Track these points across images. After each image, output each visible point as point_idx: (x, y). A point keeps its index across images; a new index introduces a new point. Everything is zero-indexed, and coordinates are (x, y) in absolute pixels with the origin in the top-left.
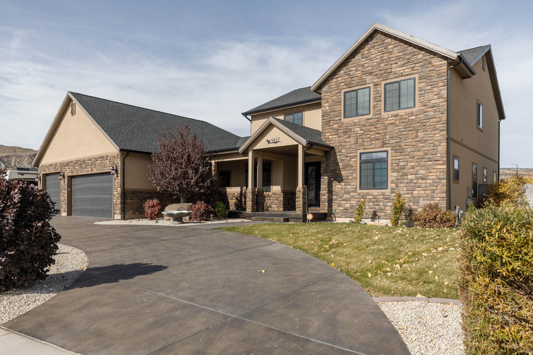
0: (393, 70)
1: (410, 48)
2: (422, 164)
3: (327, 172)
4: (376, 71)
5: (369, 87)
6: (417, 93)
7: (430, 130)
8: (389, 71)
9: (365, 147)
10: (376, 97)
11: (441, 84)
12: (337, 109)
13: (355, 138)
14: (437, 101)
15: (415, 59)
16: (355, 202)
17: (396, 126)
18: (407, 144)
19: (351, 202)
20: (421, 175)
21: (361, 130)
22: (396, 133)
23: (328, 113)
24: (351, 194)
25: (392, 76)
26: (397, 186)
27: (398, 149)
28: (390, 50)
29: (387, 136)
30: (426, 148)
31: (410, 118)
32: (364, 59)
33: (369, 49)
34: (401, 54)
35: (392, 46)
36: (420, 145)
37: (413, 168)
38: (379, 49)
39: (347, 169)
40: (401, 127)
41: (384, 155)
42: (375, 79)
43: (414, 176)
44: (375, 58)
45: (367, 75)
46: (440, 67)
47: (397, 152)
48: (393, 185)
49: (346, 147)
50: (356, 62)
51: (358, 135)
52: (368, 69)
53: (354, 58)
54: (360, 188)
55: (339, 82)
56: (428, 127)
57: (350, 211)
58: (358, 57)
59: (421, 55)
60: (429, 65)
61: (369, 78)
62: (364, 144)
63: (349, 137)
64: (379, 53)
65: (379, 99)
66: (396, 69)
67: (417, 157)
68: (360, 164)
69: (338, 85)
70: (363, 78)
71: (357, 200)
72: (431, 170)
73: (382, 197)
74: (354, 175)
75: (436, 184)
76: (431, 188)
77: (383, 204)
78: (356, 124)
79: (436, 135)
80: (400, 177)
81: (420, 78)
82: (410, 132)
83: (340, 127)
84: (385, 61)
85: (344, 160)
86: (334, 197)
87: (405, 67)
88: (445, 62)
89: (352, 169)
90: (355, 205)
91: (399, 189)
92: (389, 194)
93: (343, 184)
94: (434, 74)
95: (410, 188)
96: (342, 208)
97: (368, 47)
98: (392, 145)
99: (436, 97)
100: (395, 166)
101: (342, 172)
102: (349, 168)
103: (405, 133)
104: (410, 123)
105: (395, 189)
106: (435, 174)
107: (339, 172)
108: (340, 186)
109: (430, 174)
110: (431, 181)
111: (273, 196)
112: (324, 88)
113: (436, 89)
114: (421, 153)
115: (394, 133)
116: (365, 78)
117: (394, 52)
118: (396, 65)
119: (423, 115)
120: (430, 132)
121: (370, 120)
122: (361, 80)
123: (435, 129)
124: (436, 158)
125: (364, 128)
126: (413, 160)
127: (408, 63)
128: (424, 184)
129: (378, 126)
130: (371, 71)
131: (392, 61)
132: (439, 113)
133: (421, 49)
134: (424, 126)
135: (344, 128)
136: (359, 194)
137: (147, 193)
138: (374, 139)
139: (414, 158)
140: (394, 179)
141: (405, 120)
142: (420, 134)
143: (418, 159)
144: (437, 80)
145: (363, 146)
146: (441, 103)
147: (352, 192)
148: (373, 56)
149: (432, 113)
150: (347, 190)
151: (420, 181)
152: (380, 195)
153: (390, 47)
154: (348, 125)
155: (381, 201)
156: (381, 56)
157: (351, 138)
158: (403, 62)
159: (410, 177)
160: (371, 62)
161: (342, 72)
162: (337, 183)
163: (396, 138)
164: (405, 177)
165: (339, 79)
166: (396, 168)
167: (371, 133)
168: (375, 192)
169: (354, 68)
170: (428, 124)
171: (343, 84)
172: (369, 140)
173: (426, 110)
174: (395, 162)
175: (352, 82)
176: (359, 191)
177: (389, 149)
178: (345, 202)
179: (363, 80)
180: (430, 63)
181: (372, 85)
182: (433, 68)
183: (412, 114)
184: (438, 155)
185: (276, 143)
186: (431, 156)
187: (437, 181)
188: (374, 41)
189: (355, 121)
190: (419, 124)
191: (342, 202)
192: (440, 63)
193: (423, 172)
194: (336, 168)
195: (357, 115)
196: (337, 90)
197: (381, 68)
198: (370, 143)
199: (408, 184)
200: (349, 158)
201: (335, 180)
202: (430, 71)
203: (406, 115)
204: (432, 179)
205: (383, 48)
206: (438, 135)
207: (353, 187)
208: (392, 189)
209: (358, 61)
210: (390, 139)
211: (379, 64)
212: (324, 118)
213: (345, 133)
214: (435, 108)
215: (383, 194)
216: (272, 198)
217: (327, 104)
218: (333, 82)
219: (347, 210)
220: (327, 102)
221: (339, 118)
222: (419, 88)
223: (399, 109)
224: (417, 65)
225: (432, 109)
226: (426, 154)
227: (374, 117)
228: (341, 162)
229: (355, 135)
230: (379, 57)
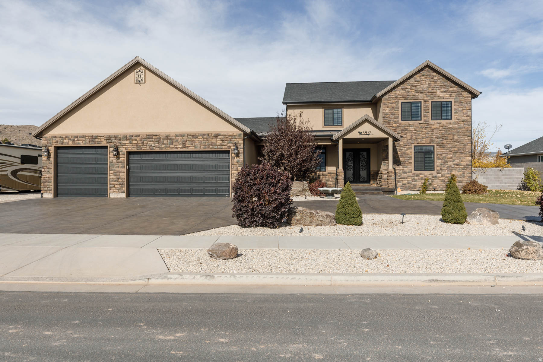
0: (437, 94)
1: (448, 82)
2: (457, 155)
4: (426, 92)
5: (421, 102)
6: (453, 111)
7: (462, 135)
8: (434, 93)
9: (418, 142)
10: (426, 109)
11: (468, 108)
12: (396, 113)
13: (410, 135)
14: (466, 118)
15: (452, 89)
16: (411, 179)
17: (440, 130)
18: (447, 142)
19: (408, 179)
20: (456, 163)
21: (415, 130)
22: (440, 135)
23: (389, 115)
24: (408, 174)
25: (437, 97)
26: (441, 169)
27: (441, 145)
29: (434, 136)
30: (460, 146)
31: (449, 126)
32: (417, 82)
33: (420, 76)
34: (442, 84)
35: (437, 78)
36: (456, 144)
37: (451, 158)
38: (427, 78)
39: (404, 156)
40: (444, 131)
41: (432, 149)
42: (425, 97)
43: (452, 163)
44: (425, 84)
45: (419, 93)
46: (467, 98)
47: (440, 147)
48: (439, 168)
49: (404, 141)
50: (410, 83)
51: (413, 133)
52: (419, 89)
53: (409, 80)
54: (414, 170)
55: (397, 94)
56: (460, 133)
57: (407, 186)
58: (412, 80)
59: (455, 88)
60: (461, 95)
61: (420, 96)
62: (417, 140)
63: (406, 134)
64: (428, 81)
65: (428, 111)
66: (439, 93)
67: (454, 151)
68: (414, 153)
69: (396, 96)
70: (416, 95)
71: (413, 178)
72: (463, 160)
73: (431, 176)
74: (410, 161)
75: (466, 168)
76: (462, 170)
77: (432, 181)
78: (410, 125)
79: (465, 139)
80: (443, 163)
81: (455, 102)
82: (449, 135)
83: (398, 126)
84: (432, 87)
85: (402, 150)
87: (445, 94)
88: (470, 95)
90: (411, 181)
91: (442, 171)
92: (436, 174)
93: (401, 167)
94: (464, 101)
95: (450, 170)
96: (401, 184)
97: (419, 74)
98: (437, 142)
99: (465, 115)
100: (439, 156)
101: (400, 158)
102: (406, 156)
103: (446, 135)
104: (449, 129)
105: (440, 171)
106: (465, 162)
107: (398, 158)
108: (399, 168)
109: (462, 162)
110: (462, 166)
111: (328, 175)
112: (385, 97)
113: (465, 111)
114: (456, 149)
115: (438, 134)
116: (418, 95)
117: (438, 82)
118: (439, 91)
119: (457, 126)
120: (461, 137)
121: (422, 124)
123: (465, 135)
124: (466, 153)
125: (417, 129)
126: (451, 153)
127: (448, 91)
128: (458, 168)
129: (428, 129)
130: (422, 91)
131: (437, 88)
132: (467, 125)
134: (458, 132)
135: (402, 127)
136: (414, 174)
138: (425, 137)
139: (452, 151)
140: (439, 165)
141: (446, 127)
142: (456, 137)
144: (466, 105)
147: (409, 172)
148: (423, 81)
149: (463, 125)
150: (404, 171)
151: (456, 166)
152: (430, 175)
153: (435, 78)
154: (405, 126)
155: (430, 178)
156: (429, 83)
157: (407, 135)
158: (444, 90)
159: (449, 163)
160: (422, 85)
161: (400, 87)
162: (396, 166)
163: (440, 138)
164: (446, 163)
165: (397, 92)
166: (440, 157)
167: (422, 133)
168: (426, 173)
169: (409, 87)
170: (461, 131)
171: (401, 96)
172: (421, 137)
173: (459, 122)
174: (440, 153)
175: (408, 96)
176: (413, 172)
177: (435, 145)
178: (403, 179)
179: (416, 96)
180: (461, 94)
181: (422, 101)
182: (463, 98)
183: (450, 124)
184: (467, 151)
185: (367, 134)
186: (463, 151)
187: (466, 166)
188: (424, 71)
189: (411, 123)
190: (455, 131)
191: (401, 179)
192: (467, 95)
193: (458, 161)
194: (396, 155)
195: (411, 120)
196: (396, 100)
197: (429, 91)
198: (422, 140)
199: (448, 168)
200: (406, 149)
203: (446, 124)
204: (463, 165)
205: (430, 78)
206: (467, 139)
207: (409, 169)
208: (438, 171)
209: (413, 83)
210: (436, 138)
211: (428, 88)
212: (385, 118)
213: (402, 131)
214: (464, 122)
215: (432, 174)
216: (327, 177)
217: (388, 109)
219: (404, 185)
220: (388, 107)
221: (398, 120)
222: (454, 108)
223: (442, 120)
224: (453, 94)
225: (463, 122)
226: (459, 150)
227: (424, 123)
228: (400, 151)
229: (411, 133)
230: (428, 83)
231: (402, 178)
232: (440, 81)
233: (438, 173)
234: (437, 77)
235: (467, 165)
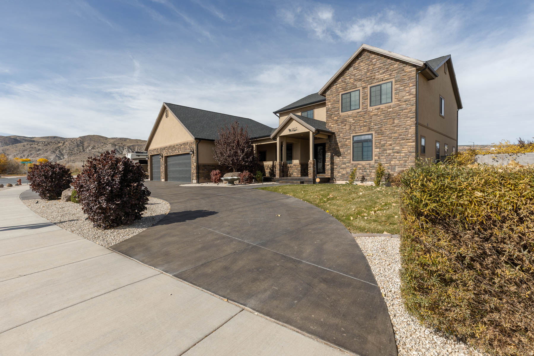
0: (376, 77)
1: (388, 60)
2: (397, 142)
3: (330, 150)
4: (364, 78)
5: (359, 90)
6: (394, 92)
7: (403, 118)
8: (373, 77)
9: (356, 132)
10: (364, 96)
11: (411, 85)
12: (336, 107)
13: (349, 126)
14: (409, 97)
15: (392, 68)
16: (349, 170)
17: (378, 116)
18: (387, 128)
19: (347, 170)
20: (396, 150)
22: (379, 121)
23: (331, 110)
24: (347, 164)
25: (375, 81)
26: (379, 158)
27: (380, 133)
28: (374, 63)
29: (372, 124)
30: (400, 131)
31: (389, 110)
32: (356, 71)
33: (359, 63)
34: (382, 65)
36: (396, 129)
37: (391, 145)
38: (367, 63)
39: (344, 147)
40: (382, 117)
41: (370, 137)
42: (363, 84)
43: (391, 151)
44: (363, 69)
45: (358, 81)
46: (411, 72)
47: (379, 135)
48: (377, 158)
49: (343, 132)
50: (349, 73)
51: (351, 123)
52: (358, 77)
53: (348, 70)
54: (353, 160)
55: (338, 87)
56: (401, 116)
57: (346, 176)
58: (351, 69)
59: (396, 65)
60: (403, 72)
61: (358, 84)
63: (345, 125)
64: (367, 66)
65: (366, 98)
66: (378, 76)
67: (394, 137)
68: (353, 143)
69: (337, 90)
71: (351, 168)
72: (404, 147)
73: (368, 166)
74: (349, 151)
75: (407, 156)
76: (403, 159)
77: (369, 171)
78: (350, 116)
79: (408, 121)
80: (381, 152)
81: (396, 81)
82: (388, 120)
83: (339, 118)
84: (370, 71)
85: (341, 141)
86: (335, 167)
87: (385, 74)
88: (415, 68)
89: (347, 147)
90: (349, 172)
91: (380, 160)
92: (374, 164)
93: (341, 158)
94: (406, 78)
95: (388, 159)
96: (341, 174)
98: (376, 130)
99: (407, 94)
100: (377, 144)
101: (340, 150)
102: (345, 147)
103: (385, 121)
104: (389, 113)
105: (378, 160)
106: (407, 149)
107: (338, 150)
108: (339, 159)
109: (403, 149)
110: (404, 154)
111: (294, 166)
112: (327, 92)
113: (407, 89)
114: (396, 135)
115: (377, 121)
116: (356, 83)
117: (377, 64)
118: (378, 73)
119: (398, 108)
120: (403, 120)
121: (360, 113)
122: (353, 85)
123: (407, 117)
124: (408, 138)
125: (355, 119)
126: (390, 139)
127: (387, 71)
128: (399, 156)
129: (365, 117)
130: (360, 79)
131: (375, 70)
132: (410, 105)
133: (397, 60)
134: (399, 115)
135: (342, 119)
136: (352, 164)
137: (212, 166)
138: (363, 126)
139: (391, 138)
140: (377, 153)
141: (385, 112)
142: (396, 121)
143: (394, 138)
144: (408, 82)
145: (355, 131)
146: (411, 99)
147: (347, 163)
148: (361, 68)
149: (405, 106)
150: (344, 161)
151: (396, 154)
153: (374, 61)
154: (344, 117)
155: (367, 169)
156: (368, 67)
158: (384, 71)
159: (388, 152)
160: (360, 72)
161: (340, 80)
162: (337, 157)
163: (378, 125)
164: (385, 152)
165: (338, 85)
166: (378, 145)
167: (361, 122)
168: (363, 163)
169: (349, 77)
170: (402, 113)
171: (341, 89)
172: (359, 127)
173: (400, 104)
174: (378, 142)
175: (347, 87)
176: (352, 162)
177: (373, 133)
178: (342, 170)
179: (355, 85)
180: (403, 70)
181: (361, 88)
182: (406, 73)
183: (390, 107)
184: (409, 136)
185: (294, 131)
186: (404, 137)
187: (408, 154)
188: (362, 57)
189: (349, 114)
190: (395, 114)
191: (340, 170)
192: (411, 69)
193: (398, 148)
194: (336, 147)
195: (351, 110)
196: (337, 93)
197: (367, 76)
198: (359, 129)
199: (387, 157)
200: (345, 139)
201: (335, 155)
202: (403, 76)
203: (385, 108)
205: (369, 62)
206: (409, 121)
207: (348, 159)
208: (376, 160)
209: (351, 72)
210: (374, 125)
211: (366, 73)
212: (328, 113)
213: (342, 122)
214: (407, 102)
215: (369, 164)
216: (293, 168)
217: (330, 103)
218: (334, 88)
219: (344, 175)
220: (330, 102)
221: (338, 112)
222: (395, 88)
223: (382, 104)
224: (394, 72)
225: (405, 103)
226: (400, 135)
227: (362, 111)
228: (340, 143)
229: (349, 124)
230: (366, 68)
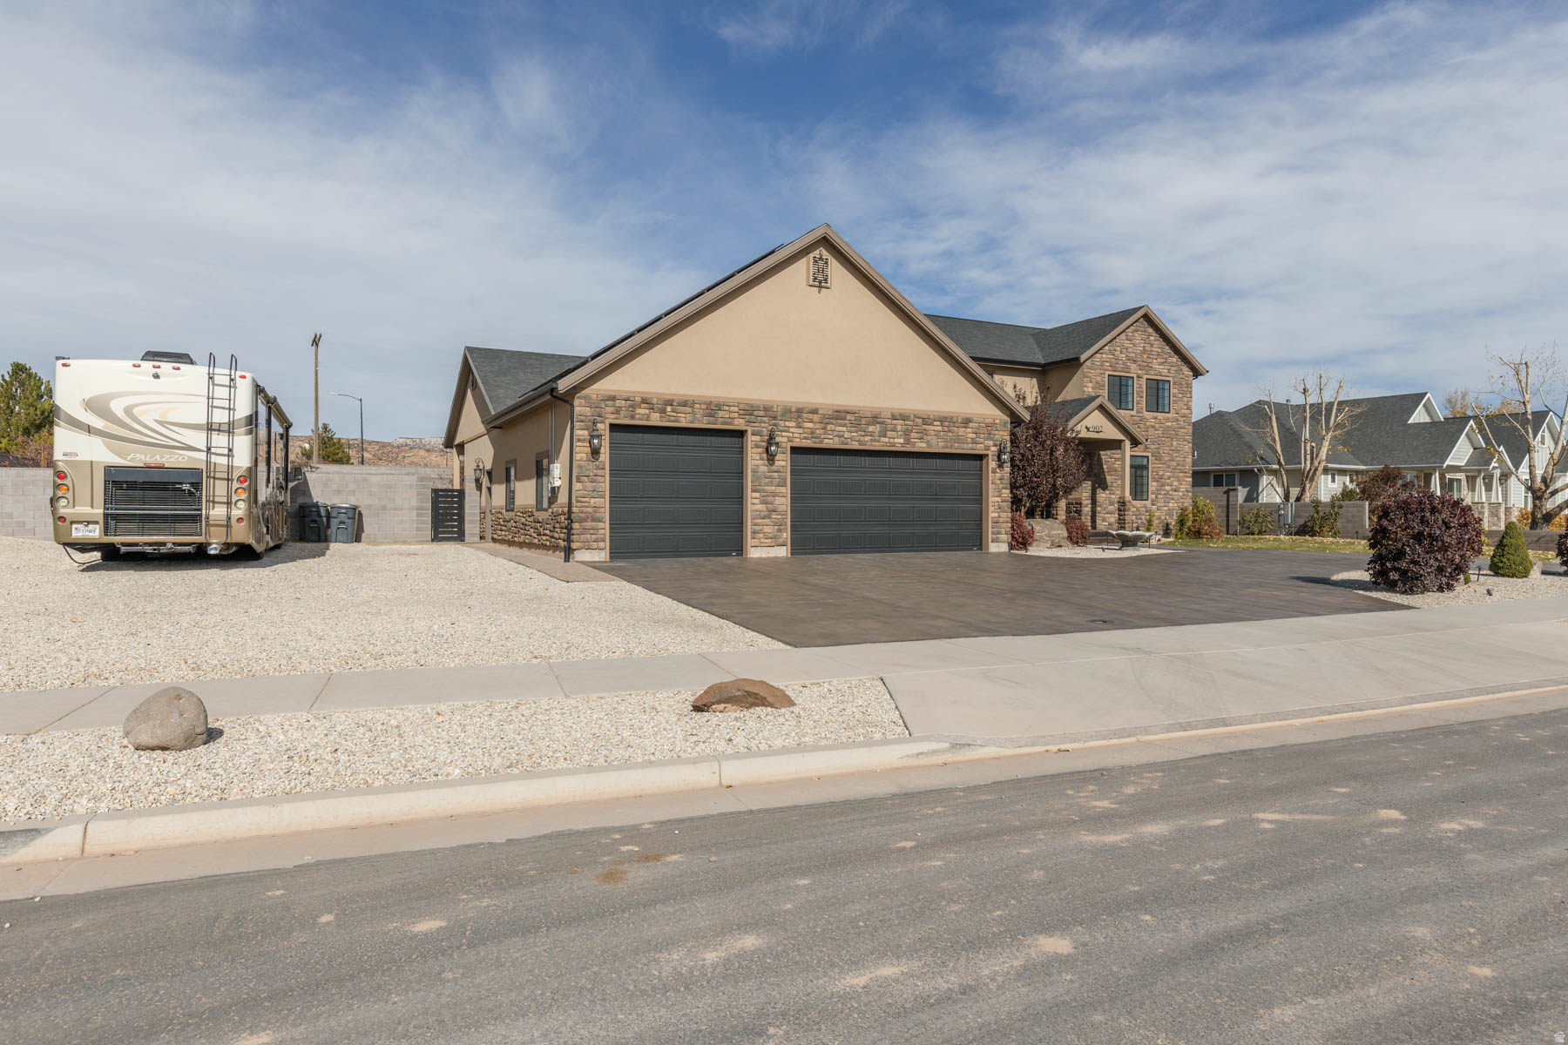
0: (1153, 366)
1: (1168, 346)
2: (1176, 474)
3: (1090, 476)
4: (1139, 361)
5: (1133, 378)
6: (1172, 398)
8: (1150, 365)
10: (1139, 391)
15: (1172, 360)
17: (1156, 430)
18: (1165, 452)
22: (1156, 438)
25: (1152, 372)
26: (1156, 497)
27: (1158, 458)
31: (1167, 424)
33: (1133, 332)
34: (1161, 350)
36: (1175, 454)
37: (1169, 478)
38: (1142, 336)
40: (1160, 432)
41: (1145, 462)
42: (1138, 370)
44: (1139, 346)
45: (1131, 362)
47: (1156, 460)
48: (1153, 496)
50: (1120, 341)
52: (1132, 355)
55: (1104, 360)
56: (1180, 437)
58: (1123, 337)
59: (1175, 359)
60: (1181, 371)
61: (1133, 366)
64: (1143, 342)
65: (1141, 394)
66: (1155, 365)
67: (1172, 467)
69: (1102, 364)
70: (1127, 364)
72: (1182, 483)
73: (1144, 509)
75: (1185, 497)
76: (1181, 501)
77: (1145, 518)
79: (1186, 446)
80: (1158, 488)
81: (1174, 383)
82: (1167, 439)
84: (1147, 352)
86: (1099, 509)
87: (1162, 367)
88: (1191, 371)
91: (1158, 501)
92: (1150, 506)
93: (1107, 492)
94: (1184, 382)
95: (1167, 500)
98: (1152, 451)
99: (1185, 407)
100: (1155, 475)
101: (1108, 477)
103: (1163, 439)
104: (1167, 429)
105: (1155, 501)
106: (1184, 487)
108: (1104, 495)
109: (1181, 487)
110: (1181, 494)
112: (1087, 362)
113: (1185, 399)
114: (1174, 464)
115: (1154, 437)
116: (1129, 364)
117: (1155, 346)
118: (1155, 361)
119: (1176, 423)
120: (1181, 442)
121: (1134, 417)
122: (1125, 366)
123: (1185, 440)
124: (1186, 470)
126: (1168, 469)
127: (1166, 362)
128: (1177, 497)
129: (1141, 426)
130: (1135, 359)
131: (1153, 355)
133: (1177, 350)
139: (1170, 467)
140: (1153, 490)
141: (1163, 425)
142: (1174, 443)
149: (1182, 423)
151: (1174, 493)
156: (1144, 345)
158: (1162, 360)
159: (1168, 488)
161: (1107, 349)
162: (1101, 491)
163: (1156, 444)
164: (1163, 488)
165: (1104, 356)
166: (1156, 477)
168: (1138, 504)
169: (1118, 349)
171: (1108, 364)
173: (1179, 418)
174: (1156, 470)
175: (1117, 366)
177: (1150, 455)
179: (1128, 367)
180: (1182, 369)
181: (1135, 376)
182: (1184, 375)
183: (1168, 420)
184: (1187, 467)
185: (1097, 432)
186: (1182, 468)
187: (1186, 494)
190: (1174, 432)
191: (1107, 515)
192: (1189, 373)
193: (1176, 483)
195: (1121, 408)
196: (1102, 370)
197: (1144, 360)
199: (1165, 496)
201: (1099, 487)
202: (1181, 377)
203: (1163, 419)
205: (1147, 337)
208: (1152, 501)
209: (1123, 342)
210: (1151, 444)
211: (1142, 353)
217: (1090, 385)
218: (1098, 359)
220: (1091, 382)
222: (1173, 393)
223: (1157, 411)
224: (1172, 367)
225: (1183, 418)
226: (1178, 465)
227: (1138, 415)
230: (1142, 345)
231: (1108, 513)
232: (1158, 344)
233: (1153, 505)
234: (1154, 337)
235: (1187, 491)
